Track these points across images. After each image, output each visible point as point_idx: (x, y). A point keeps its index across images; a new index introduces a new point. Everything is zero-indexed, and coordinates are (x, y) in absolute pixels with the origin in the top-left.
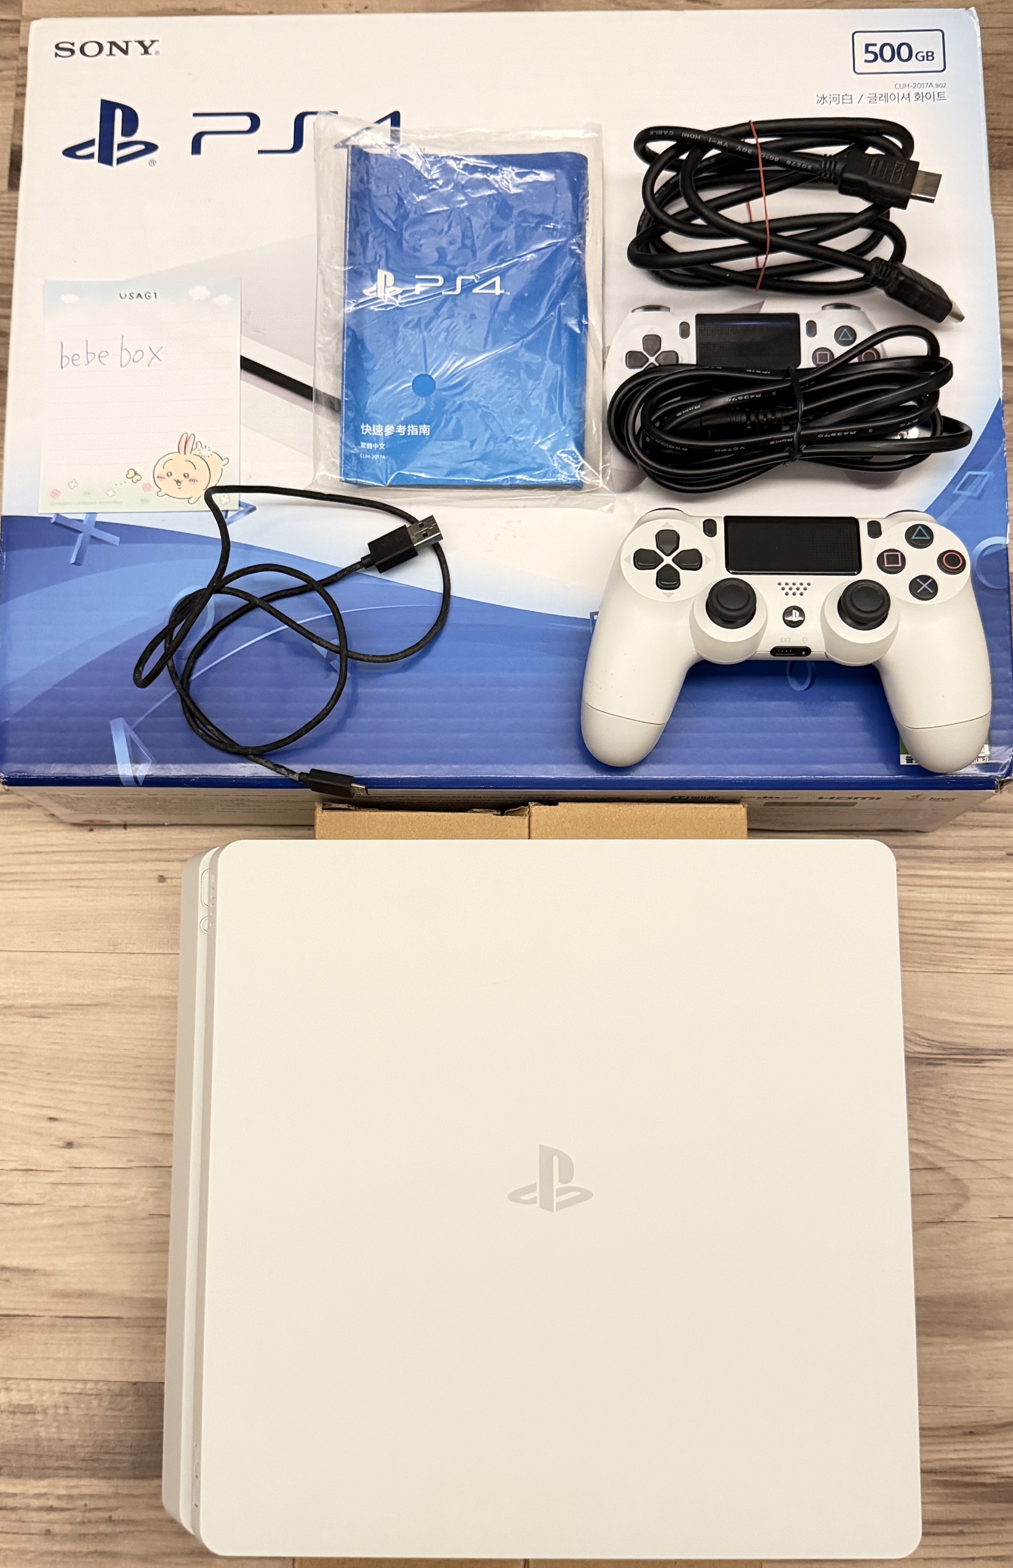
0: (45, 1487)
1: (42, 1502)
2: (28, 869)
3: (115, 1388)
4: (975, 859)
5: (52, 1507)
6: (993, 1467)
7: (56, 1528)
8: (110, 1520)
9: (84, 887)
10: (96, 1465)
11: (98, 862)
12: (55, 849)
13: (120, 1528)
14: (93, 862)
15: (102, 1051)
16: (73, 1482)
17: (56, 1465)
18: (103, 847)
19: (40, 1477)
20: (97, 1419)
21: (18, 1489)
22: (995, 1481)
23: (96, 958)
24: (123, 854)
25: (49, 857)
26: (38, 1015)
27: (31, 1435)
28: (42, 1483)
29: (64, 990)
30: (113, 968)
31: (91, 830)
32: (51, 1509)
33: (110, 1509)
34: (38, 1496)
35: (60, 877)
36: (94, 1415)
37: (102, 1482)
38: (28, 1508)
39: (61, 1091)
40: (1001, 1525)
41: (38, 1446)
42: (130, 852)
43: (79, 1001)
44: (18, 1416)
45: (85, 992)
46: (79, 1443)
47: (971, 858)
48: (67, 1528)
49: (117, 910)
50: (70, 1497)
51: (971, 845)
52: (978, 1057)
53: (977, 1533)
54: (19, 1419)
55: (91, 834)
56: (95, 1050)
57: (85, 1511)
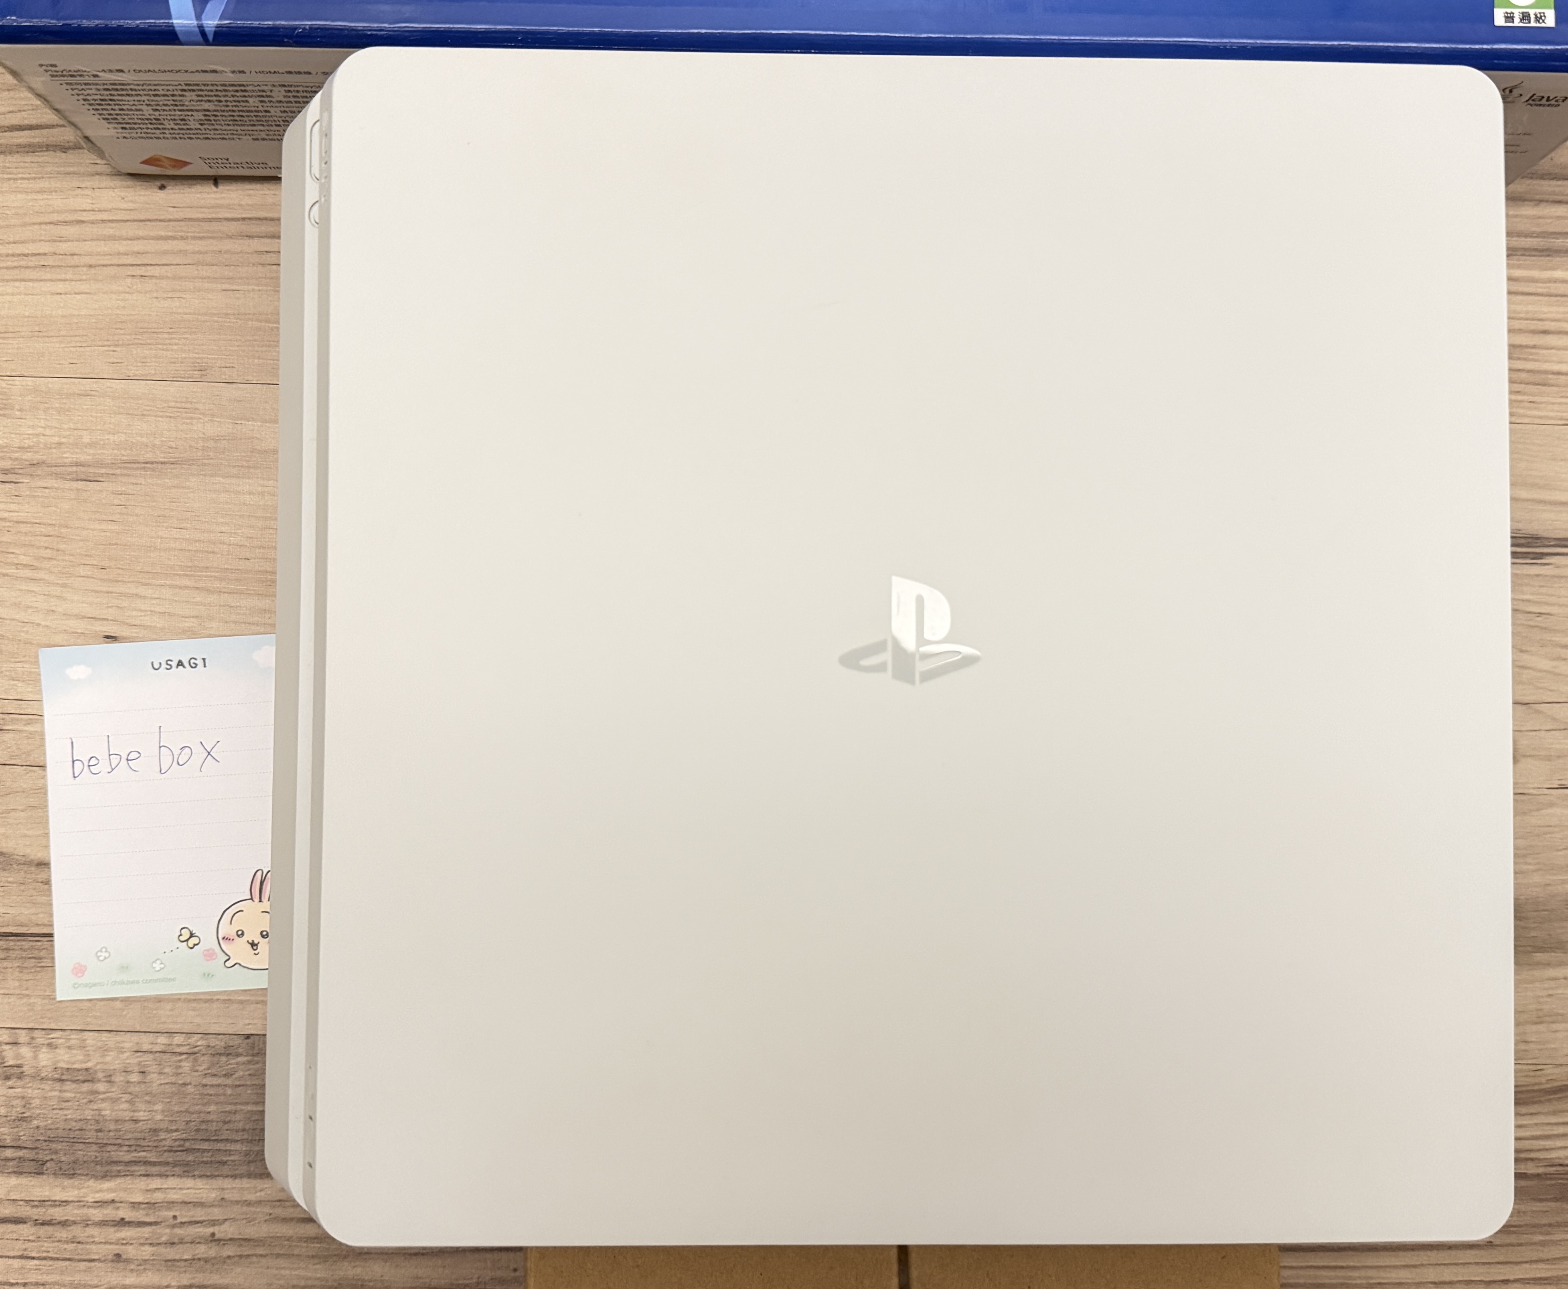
0: (109, 1190)
1: (109, 1213)
2: (64, 247)
3: (219, 1043)
4: (1543, 250)
5: (123, 1219)
6: (1539, 1150)
7: (130, 1251)
8: (213, 1239)
9: (152, 277)
10: (190, 1158)
11: (174, 238)
12: (105, 216)
13: (229, 1251)
14: (167, 238)
15: (186, 534)
16: (156, 1183)
17: (128, 1157)
18: (180, 215)
19: (105, 1176)
20: (190, 1089)
21: (70, 1194)
22: (1541, 1170)
23: (173, 389)
24: (215, 226)
25: (97, 230)
26: (83, 477)
27: (88, 1114)
28: (107, 1185)
29: (123, 437)
30: (200, 406)
31: (162, 187)
32: (123, 1223)
33: (213, 1223)
34: (101, 1204)
35: (115, 261)
36: (185, 1084)
37: (200, 1183)
38: (86, 1223)
39: (121, 594)
40: (1548, 1234)
41: (100, 1131)
42: (225, 223)
43: (149, 457)
44: (69, 1086)
45: (157, 442)
46: (163, 1126)
47: (1536, 250)
48: (147, 1251)
49: (205, 314)
50: (151, 1205)
51: (1538, 230)
52: (1538, 550)
53: (1512, 1245)
54: (70, 1090)
55: (162, 194)
56: (175, 533)
57: (174, 1226)
